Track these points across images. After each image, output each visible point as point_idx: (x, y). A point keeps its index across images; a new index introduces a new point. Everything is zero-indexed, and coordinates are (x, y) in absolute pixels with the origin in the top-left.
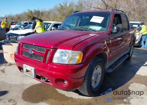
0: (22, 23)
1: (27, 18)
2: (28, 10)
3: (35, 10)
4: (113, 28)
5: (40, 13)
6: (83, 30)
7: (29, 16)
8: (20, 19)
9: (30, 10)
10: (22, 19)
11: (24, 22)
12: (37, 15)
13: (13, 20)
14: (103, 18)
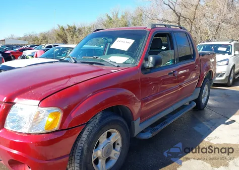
0: (43, 47)
1: (57, 38)
2: (58, 26)
3: (68, 26)
4: (147, 59)
5: (77, 29)
6: (94, 63)
7: (59, 35)
8: (46, 40)
9: (61, 26)
10: (49, 39)
11: (47, 45)
12: (72, 33)
13: (36, 42)
14: (132, 41)
